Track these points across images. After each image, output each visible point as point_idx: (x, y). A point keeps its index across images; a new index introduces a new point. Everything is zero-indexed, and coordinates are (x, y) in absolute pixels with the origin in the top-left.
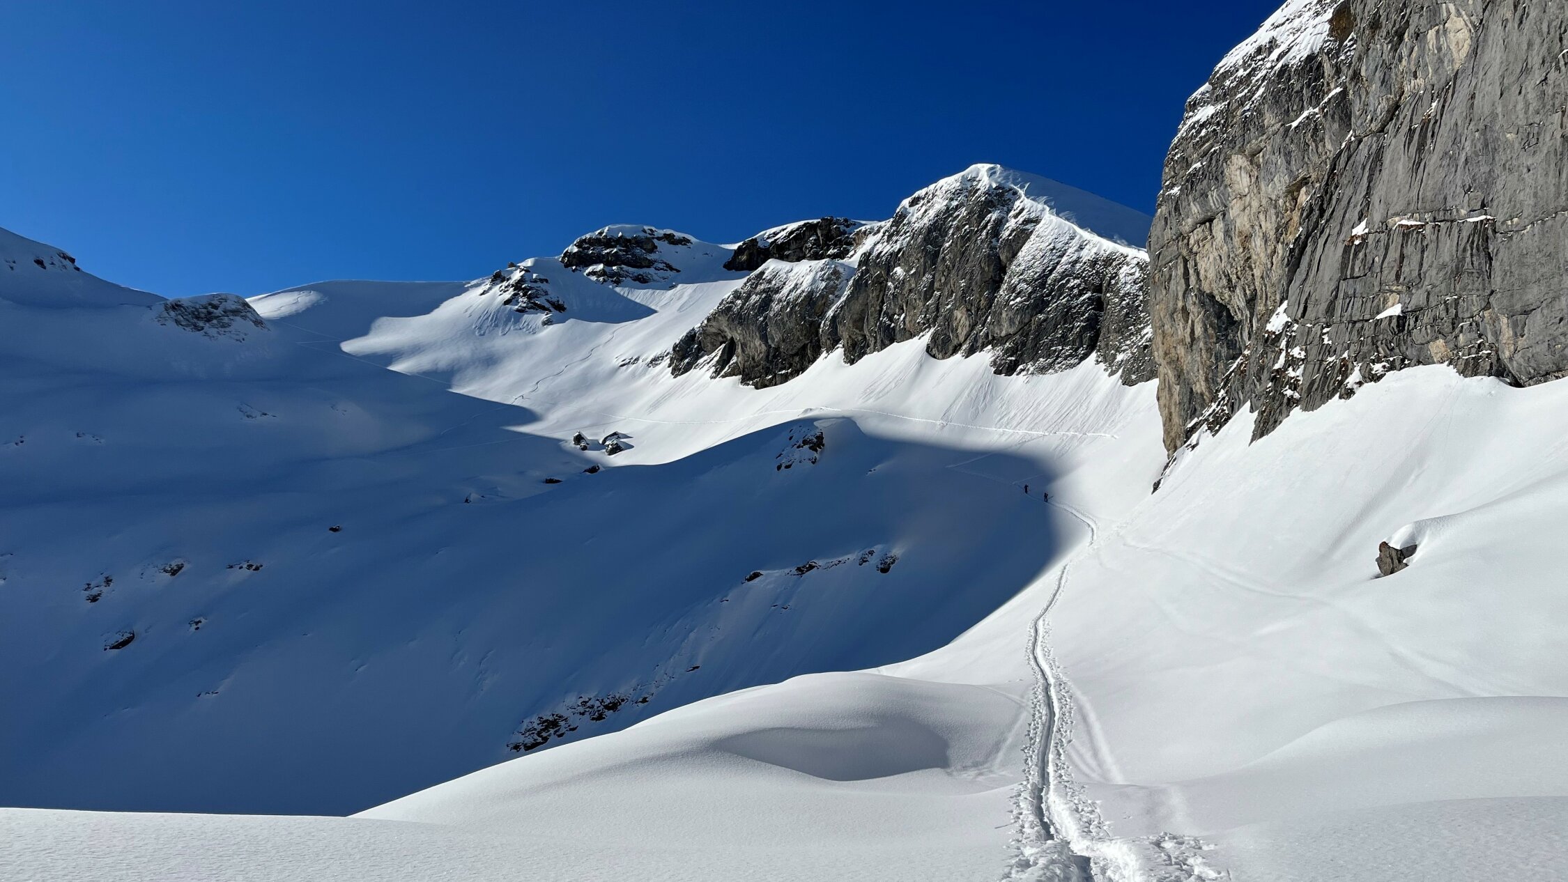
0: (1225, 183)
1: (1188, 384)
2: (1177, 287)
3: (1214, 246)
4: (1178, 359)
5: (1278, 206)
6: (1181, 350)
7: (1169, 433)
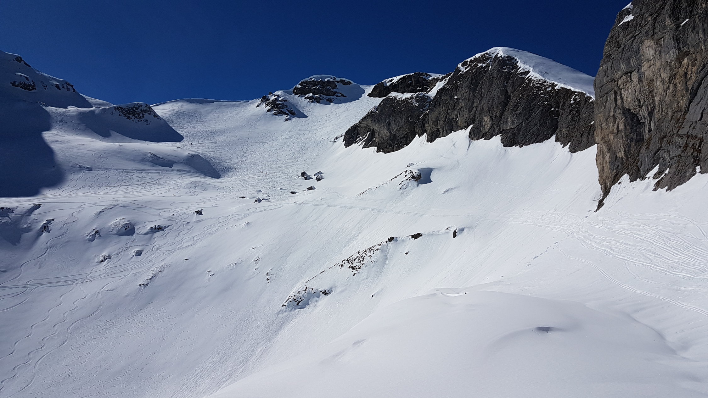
0: (640, 53)
1: (615, 153)
2: (610, 105)
3: (632, 85)
4: (609, 141)
5: (671, 65)
6: (611, 137)
7: (602, 176)
